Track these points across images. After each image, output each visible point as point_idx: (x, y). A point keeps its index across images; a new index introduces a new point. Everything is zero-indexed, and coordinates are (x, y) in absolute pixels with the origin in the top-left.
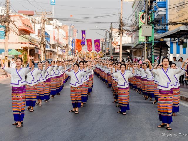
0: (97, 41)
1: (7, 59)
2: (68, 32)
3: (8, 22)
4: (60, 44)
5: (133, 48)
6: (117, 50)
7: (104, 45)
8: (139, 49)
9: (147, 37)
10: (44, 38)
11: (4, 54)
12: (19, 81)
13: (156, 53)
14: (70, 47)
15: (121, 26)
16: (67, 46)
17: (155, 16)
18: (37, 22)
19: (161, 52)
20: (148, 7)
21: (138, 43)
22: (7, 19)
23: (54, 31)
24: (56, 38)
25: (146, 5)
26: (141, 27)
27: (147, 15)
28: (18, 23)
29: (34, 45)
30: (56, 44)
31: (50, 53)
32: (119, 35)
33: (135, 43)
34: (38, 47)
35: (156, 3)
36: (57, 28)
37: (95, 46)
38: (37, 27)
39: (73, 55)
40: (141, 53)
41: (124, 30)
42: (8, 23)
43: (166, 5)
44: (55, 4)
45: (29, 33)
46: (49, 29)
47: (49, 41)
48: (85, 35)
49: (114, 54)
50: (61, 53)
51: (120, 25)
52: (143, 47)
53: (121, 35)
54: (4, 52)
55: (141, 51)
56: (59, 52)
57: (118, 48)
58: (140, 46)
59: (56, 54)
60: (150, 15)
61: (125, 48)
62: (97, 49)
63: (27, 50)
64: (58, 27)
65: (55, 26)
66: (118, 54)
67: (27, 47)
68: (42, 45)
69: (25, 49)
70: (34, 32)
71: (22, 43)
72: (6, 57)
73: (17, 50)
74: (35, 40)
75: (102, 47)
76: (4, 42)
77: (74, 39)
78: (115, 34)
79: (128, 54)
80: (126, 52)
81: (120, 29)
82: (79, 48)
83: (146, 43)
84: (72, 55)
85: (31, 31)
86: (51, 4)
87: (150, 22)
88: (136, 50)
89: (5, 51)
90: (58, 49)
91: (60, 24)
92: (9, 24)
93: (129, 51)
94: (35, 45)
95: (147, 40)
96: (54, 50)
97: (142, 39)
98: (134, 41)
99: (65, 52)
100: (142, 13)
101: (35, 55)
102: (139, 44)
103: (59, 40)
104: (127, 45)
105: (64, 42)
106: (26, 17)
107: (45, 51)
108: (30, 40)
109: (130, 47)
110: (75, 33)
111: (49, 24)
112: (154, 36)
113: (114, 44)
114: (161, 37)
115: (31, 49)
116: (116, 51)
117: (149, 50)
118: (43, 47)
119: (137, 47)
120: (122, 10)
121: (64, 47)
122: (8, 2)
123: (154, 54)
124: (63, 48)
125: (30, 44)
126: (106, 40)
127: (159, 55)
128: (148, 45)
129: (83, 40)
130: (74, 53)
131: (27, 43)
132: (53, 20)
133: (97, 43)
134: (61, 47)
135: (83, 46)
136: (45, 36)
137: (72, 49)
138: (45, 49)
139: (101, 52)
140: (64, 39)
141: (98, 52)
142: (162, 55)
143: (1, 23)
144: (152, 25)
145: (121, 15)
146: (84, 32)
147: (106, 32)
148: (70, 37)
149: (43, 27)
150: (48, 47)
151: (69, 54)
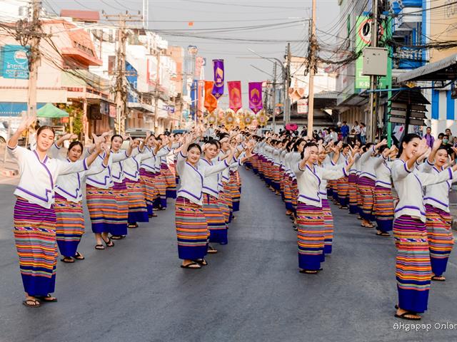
0: (255, 86)
2: (183, 63)
3: (36, 37)
4: (163, 93)
5: (341, 105)
6: (301, 109)
7: (269, 96)
8: (356, 105)
9: (375, 78)
10: (124, 78)
12: (47, 191)
13: (398, 116)
14: (187, 99)
15: (311, 51)
16: (179, 98)
17: (396, 25)
18: (106, 37)
19: (409, 114)
20: (378, 4)
21: (353, 92)
22: (34, 30)
23: (148, 60)
24: (153, 79)
26: (360, 52)
27: (376, 24)
28: (60, 39)
29: (99, 93)
30: (154, 93)
31: (139, 114)
32: (307, 71)
33: (345, 92)
34: (108, 100)
36: (157, 52)
37: (251, 99)
38: (106, 51)
39: (193, 119)
40: (361, 116)
41: (320, 59)
42: (36, 40)
45: (88, 65)
46: (136, 54)
47: (136, 84)
48: (223, 70)
49: (293, 118)
50: (163, 114)
51: (309, 49)
52: (364, 102)
53: (312, 71)
54: (26, 109)
55: (359, 111)
56: (160, 113)
57: (303, 104)
58: (357, 99)
59: (153, 117)
60: (383, 25)
61: (320, 103)
62: (254, 106)
63: (81, 106)
65: (151, 49)
66: (304, 117)
67: (82, 100)
68: (119, 93)
69: (78, 104)
70: (99, 63)
71: (70, 90)
73: (58, 105)
74: (102, 83)
75: (266, 102)
76: (26, 86)
77: (196, 81)
78: (297, 69)
79: (327, 118)
80: (324, 115)
81: (309, 58)
82: (211, 103)
83: (374, 93)
84: (191, 120)
85: (92, 59)
87: (384, 40)
88: (347, 108)
89: (29, 108)
90: (157, 105)
91: (164, 44)
92: (39, 41)
93: (329, 112)
94: (102, 94)
95: (375, 84)
96: (147, 107)
97: (363, 83)
98: (343, 86)
99: (173, 111)
100: (363, 20)
101: (101, 119)
102: (354, 95)
103: (160, 83)
104: (327, 97)
105: (172, 89)
106: (79, 26)
107: (126, 110)
108: (90, 83)
109: (335, 100)
110: (200, 67)
111: (135, 44)
112: (393, 75)
113: (293, 93)
114: (410, 78)
115: (93, 103)
116: (299, 112)
117: (380, 108)
118: (122, 99)
119: (351, 102)
120: (314, 12)
121: (171, 99)
123: (392, 120)
124: (170, 102)
125: (89, 91)
126: (274, 84)
127: (404, 121)
128: (378, 96)
129: (217, 83)
130: (195, 115)
131: (82, 89)
132: (145, 34)
133: (255, 91)
134: (164, 101)
135: (217, 98)
136: (126, 73)
137: (191, 104)
138: (125, 103)
139: (262, 114)
140: (171, 81)
141: (256, 113)
142: (411, 122)
143: (20, 39)
144: (387, 48)
145: (312, 22)
146: (219, 64)
147: (276, 63)
148: (187, 75)
149: (122, 52)
150: (134, 100)
151: (183, 117)
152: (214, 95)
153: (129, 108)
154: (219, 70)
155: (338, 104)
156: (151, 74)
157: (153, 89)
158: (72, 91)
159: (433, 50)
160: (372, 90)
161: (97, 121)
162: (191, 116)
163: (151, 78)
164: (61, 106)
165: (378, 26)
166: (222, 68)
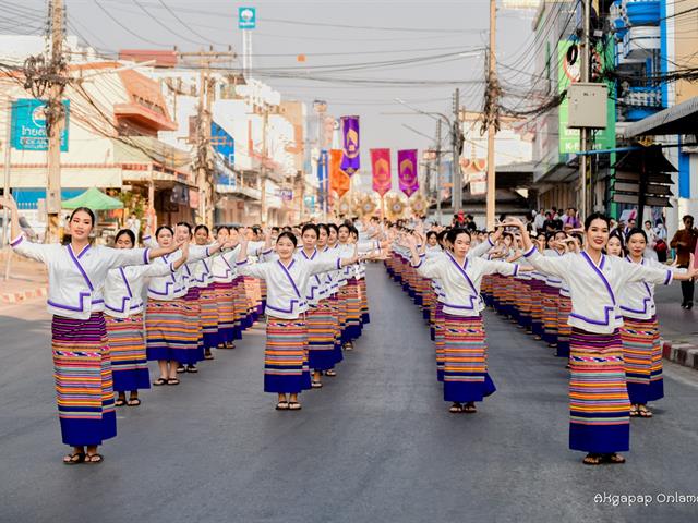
0: (408, 155)
1: (55, 225)
2: (305, 126)
3: (58, 83)
4: (272, 170)
5: (540, 181)
6: (477, 187)
7: (432, 172)
8: (563, 182)
9: (588, 132)
10: (210, 148)
11: (46, 205)
12: (82, 295)
13: (626, 193)
14: (312, 180)
15: (490, 97)
16: (298, 178)
17: (620, 54)
18: (185, 89)
19: (644, 189)
20: (591, 14)
21: (557, 161)
22: (55, 73)
23: (250, 122)
24: (258, 149)
25: (584, 6)
26: (565, 92)
27: (587, 47)
29: (172, 172)
30: (259, 171)
31: (238, 203)
32: (484, 128)
33: (546, 161)
34: (186, 182)
35: (624, 6)
36: (265, 111)
37: (401, 176)
38: (181, 111)
39: (322, 208)
40: (570, 196)
41: (504, 109)
42: (58, 88)
43: (658, 14)
44: (253, 27)
45: (156, 131)
46: (230, 115)
47: (233, 158)
49: (466, 203)
50: (277, 203)
51: (486, 94)
52: (575, 176)
53: (492, 128)
54: (44, 196)
55: (568, 189)
56: (270, 200)
57: (480, 180)
58: (563, 172)
59: (260, 206)
60: (600, 45)
61: (505, 180)
62: (406, 185)
63: (145, 195)
64: (266, 108)
65: (255, 105)
66: (480, 202)
67: (146, 182)
68: (202, 172)
69: (140, 188)
70: (172, 127)
71: (125, 167)
72: (54, 219)
73: (108, 191)
74: (177, 156)
75: (427, 181)
76: (44, 162)
77: (325, 152)
78: (471, 131)
79: (520, 202)
80: (515, 197)
81: (487, 108)
82: (341, 183)
83: (587, 155)
84: (317, 210)
85: (161, 121)
86: (242, 27)
87: (602, 71)
88: (549, 187)
89: (48, 195)
90: (264, 189)
91: (275, 98)
92: (62, 91)
93: (524, 192)
94: (179, 174)
95: (587, 141)
96: (250, 192)
97: (571, 144)
98: (542, 152)
99: (290, 197)
100: (565, 45)
101: (177, 211)
102: (560, 165)
103: (270, 156)
104: (518, 170)
105: (288, 164)
107: (215, 196)
108: (155, 156)
109: (530, 175)
110: (331, 131)
111: (230, 98)
112: (617, 130)
113: (470, 166)
114: (645, 130)
115: (163, 187)
116: (472, 192)
117: (598, 184)
118: (207, 180)
119: (554, 177)
120: (492, 36)
121: (288, 180)
122: (58, 10)
123: (617, 198)
124: (285, 184)
125: (156, 168)
126: (438, 153)
127: (635, 199)
128: (594, 163)
129: (349, 153)
130: (325, 203)
131: (146, 166)
132: (244, 83)
133: (407, 163)
134: (275, 182)
135: (350, 175)
136: (213, 141)
137: (318, 186)
138: (212, 186)
139: (419, 197)
140: (288, 153)
141: (409, 196)
142: (649, 201)
143: (30, 86)
144: (605, 84)
145: (491, 52)
146: (351, 124)
147: (440, 121)
148: (311, 143)
149: (205, 108)
150: (230, 182)
151: (307, 206)
152: (345, 169)
153: (218, 194)
154: (352, 133)
155: (536, 179)
156: (254, 143)
157: (258, 164)
158: (130, 169)
159: (681, 81)
160: (584, 151)
161: (173, 214)
162: (319, 205)
163: (254, 148)
164: (112, 192)
165: (591, 48)
166: (356, 128)
